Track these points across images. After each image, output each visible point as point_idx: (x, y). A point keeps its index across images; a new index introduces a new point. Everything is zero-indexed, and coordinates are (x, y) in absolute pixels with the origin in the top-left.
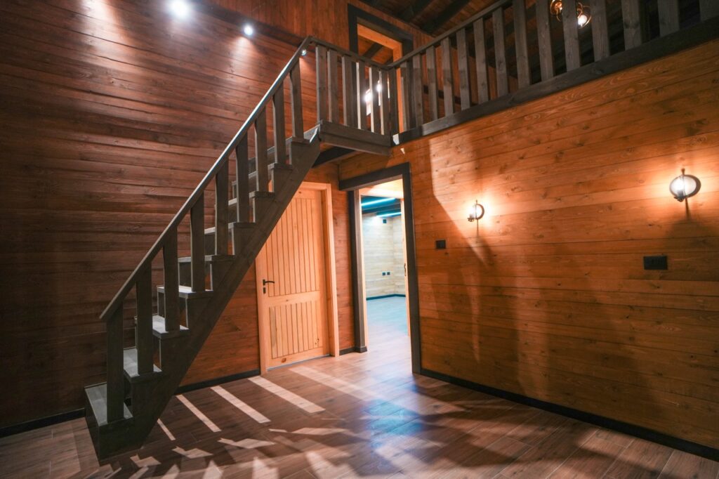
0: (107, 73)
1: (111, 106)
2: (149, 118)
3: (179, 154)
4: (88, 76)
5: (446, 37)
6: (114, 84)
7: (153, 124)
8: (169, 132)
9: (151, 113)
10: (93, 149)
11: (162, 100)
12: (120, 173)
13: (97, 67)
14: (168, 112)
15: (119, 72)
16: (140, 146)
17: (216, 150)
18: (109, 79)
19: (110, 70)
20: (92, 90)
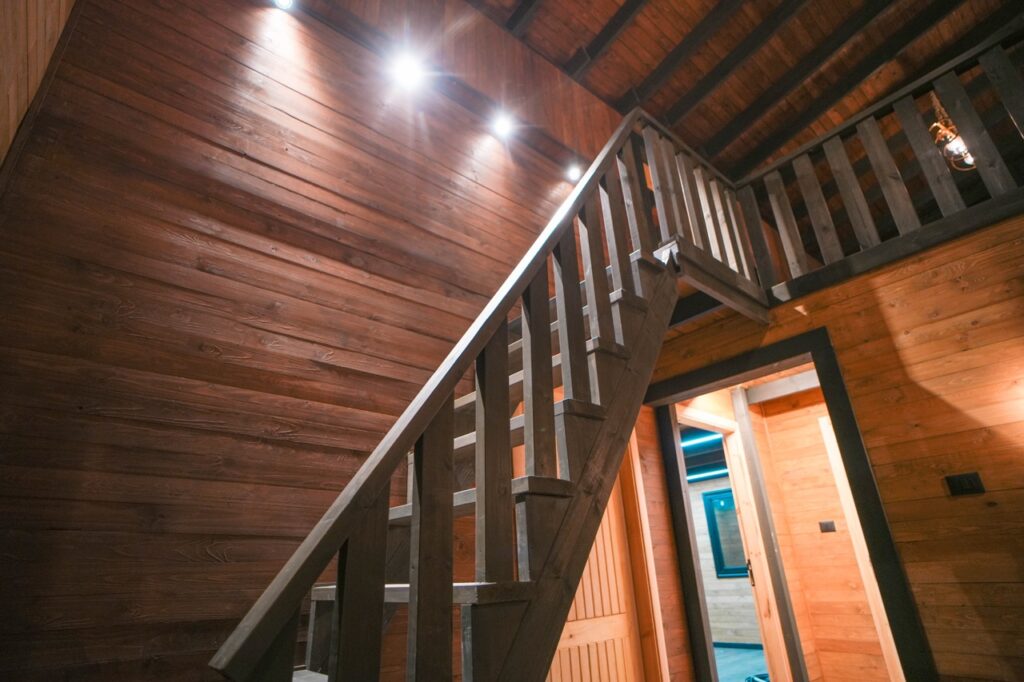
0: (280, 133)
1: (276, 185)
2: (341, 221)
3: (385, 293)
4: (245, 130)
5: (868, 116)
6: (289, 152)
7: (345, 232)
8: (372, 251)
9: (344, 213)
10: (226, 252)
11: (366, 197)
12: (270, 310)
13: (265, 120)
14: (374, 217)
15: (299, 137)
16: (317, 266)
17: (449, 299)
18: (282, 142)
19: (286, 130)
20: (247, 152)
